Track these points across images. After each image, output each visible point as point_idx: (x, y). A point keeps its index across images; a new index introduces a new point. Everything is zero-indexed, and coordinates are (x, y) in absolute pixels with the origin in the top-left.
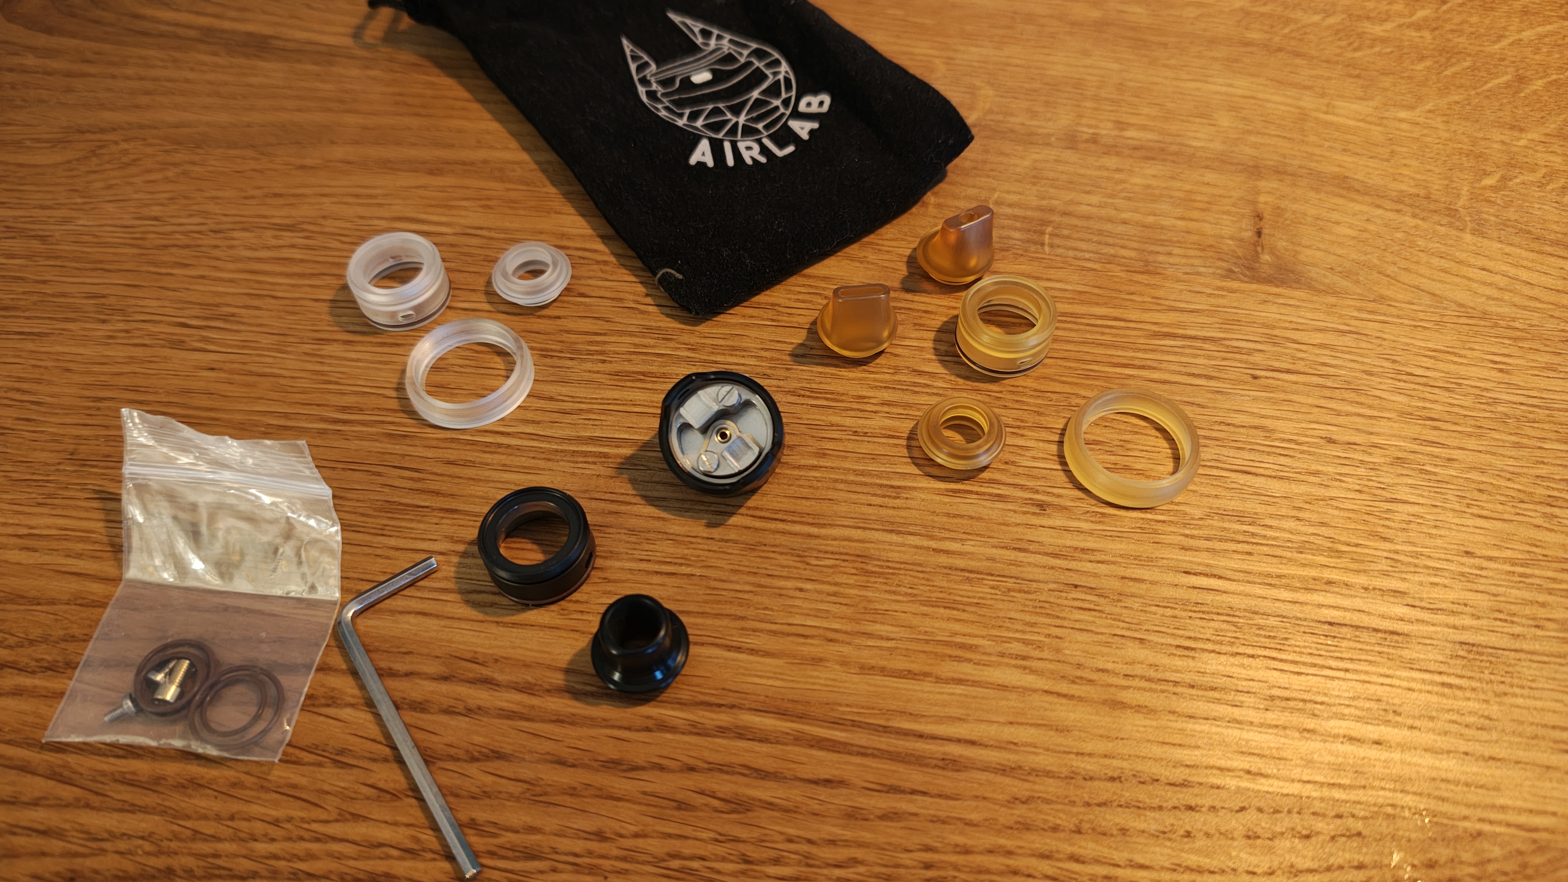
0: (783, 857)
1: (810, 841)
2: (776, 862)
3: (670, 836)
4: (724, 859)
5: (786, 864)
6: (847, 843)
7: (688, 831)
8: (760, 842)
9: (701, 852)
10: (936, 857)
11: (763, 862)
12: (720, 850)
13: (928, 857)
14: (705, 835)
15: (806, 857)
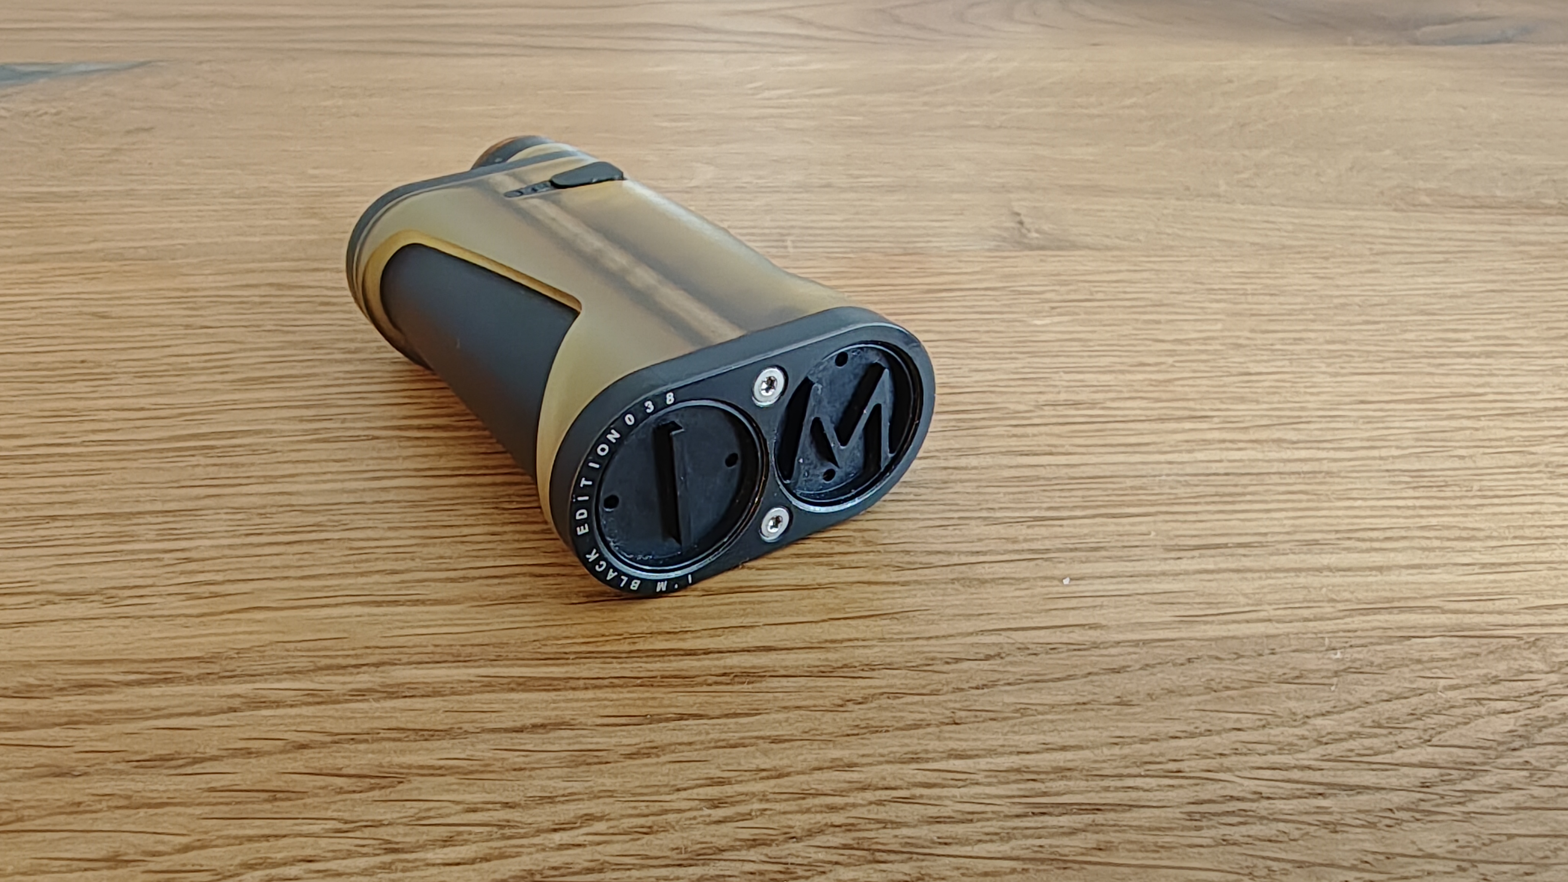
0: (460, 833)
1: (506, 805)
2: (447, 842)
3: (250, 839)
4: (349, 855)
5: (466, 842)
6: (570, 797)
7: (284, 827)
8: (418, 821)
9: (308, 852)
10: (728, 790)
11: (422, 847)
12: (345, 844)
13: (714, 792)
14: (316, 828)
15: (501, 827)
